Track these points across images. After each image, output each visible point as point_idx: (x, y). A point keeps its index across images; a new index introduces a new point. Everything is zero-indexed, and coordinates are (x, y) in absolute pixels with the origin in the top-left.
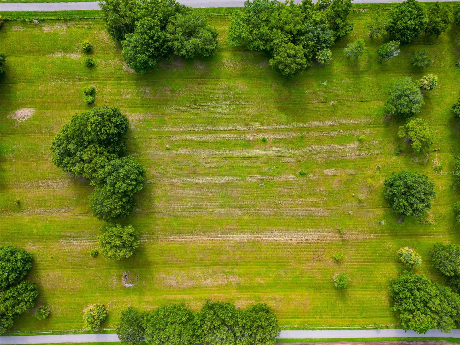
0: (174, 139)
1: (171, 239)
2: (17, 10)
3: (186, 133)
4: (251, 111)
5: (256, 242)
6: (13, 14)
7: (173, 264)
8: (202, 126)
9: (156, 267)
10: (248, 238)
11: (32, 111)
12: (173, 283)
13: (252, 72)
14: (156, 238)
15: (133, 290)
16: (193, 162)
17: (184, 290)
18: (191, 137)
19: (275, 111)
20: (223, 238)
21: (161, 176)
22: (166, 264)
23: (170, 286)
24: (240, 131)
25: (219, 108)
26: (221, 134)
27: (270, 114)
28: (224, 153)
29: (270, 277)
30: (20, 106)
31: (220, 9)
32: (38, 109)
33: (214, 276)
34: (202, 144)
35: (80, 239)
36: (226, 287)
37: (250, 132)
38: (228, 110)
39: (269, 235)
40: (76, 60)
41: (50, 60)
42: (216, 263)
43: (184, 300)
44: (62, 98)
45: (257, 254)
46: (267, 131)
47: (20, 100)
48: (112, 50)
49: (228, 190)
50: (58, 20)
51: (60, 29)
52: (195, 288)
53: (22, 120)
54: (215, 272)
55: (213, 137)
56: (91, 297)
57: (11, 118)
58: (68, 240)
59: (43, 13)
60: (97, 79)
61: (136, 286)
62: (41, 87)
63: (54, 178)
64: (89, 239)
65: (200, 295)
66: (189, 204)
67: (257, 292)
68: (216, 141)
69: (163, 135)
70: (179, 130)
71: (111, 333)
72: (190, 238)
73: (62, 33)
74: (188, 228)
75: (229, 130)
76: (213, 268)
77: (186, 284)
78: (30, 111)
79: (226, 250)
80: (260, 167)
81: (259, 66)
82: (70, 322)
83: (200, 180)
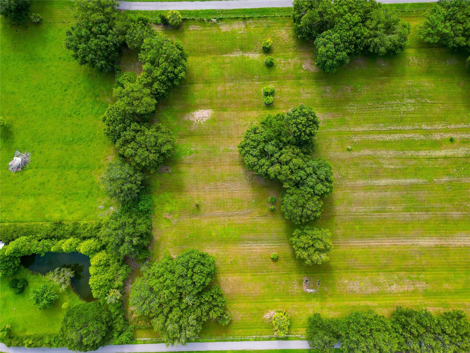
0: (356, 139)
1: (353, 243)
2: (195, 9)
3: (368, 133)
4: (437, 110)
5: (444, 247)
6: (191, 13)
7: (356, 269)
8: (385, 126)
9: (338, 272)
10: (435, 243)
11: (210, 112)
12: (356, 288)
13: (439, 69)
14: (337, 242)
15: (314, 295)
16: (376, 164)
17: (368, 296)
18: (373, 137)
19: (463, 109)
20: (409, 242)
21: (341, 178)
22: (348, 269)
23: (353, 292)
24: (426, 131)
25: (404, 107)
26: (405, 134)
27: (458, 113)
28: (409, 154)
29: (458, 283)
30: (197, 107)
31: (405, 5)
32: (216, 110)
33: (399, 282)
34: (385, 144)
35: (259, 242)
36: (412, 293)
37: (437, 131)
38: (413, 109)
39: (457, 239)
40: (254, 59)
41: (228, 60)
42: (401, 268)
43: (368, 307)
44: (241, 99)
45: (445, 259)
46: (455, 131)
47: (198, 101)
48: (292, 49)
49: (413, 192)
50: (237, 18)
51: (238, 27)
52: (379, 294)
53: (200, 122)
54: (401, 279)
55: (397, 137)
56: (271, 302)
57: (189, 120)
58: (246, 243)
59: (222, 12)
60: (276, 78)
61: (317, 291)
62: (220, 88)
63: (232, 181)
64: (269, 243)
65: (385, 302)
66: (372, 207)
67: (445, 299)
68: (401, 141)
69: (344, 136)
70: (360, 130)
71: (293, 340)
72: (373, 243)
73: (240, 32)
74: (371, 232)
75: (414, 129)
76: (397, 274)
77: (370, 290)
78: (208, 113)
79: (411, 255)
80: (447, 169)
81: (446, 63)
82: (250, 328)
83: (383, 182)
